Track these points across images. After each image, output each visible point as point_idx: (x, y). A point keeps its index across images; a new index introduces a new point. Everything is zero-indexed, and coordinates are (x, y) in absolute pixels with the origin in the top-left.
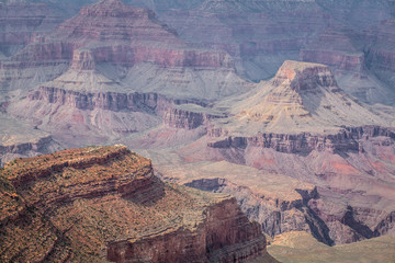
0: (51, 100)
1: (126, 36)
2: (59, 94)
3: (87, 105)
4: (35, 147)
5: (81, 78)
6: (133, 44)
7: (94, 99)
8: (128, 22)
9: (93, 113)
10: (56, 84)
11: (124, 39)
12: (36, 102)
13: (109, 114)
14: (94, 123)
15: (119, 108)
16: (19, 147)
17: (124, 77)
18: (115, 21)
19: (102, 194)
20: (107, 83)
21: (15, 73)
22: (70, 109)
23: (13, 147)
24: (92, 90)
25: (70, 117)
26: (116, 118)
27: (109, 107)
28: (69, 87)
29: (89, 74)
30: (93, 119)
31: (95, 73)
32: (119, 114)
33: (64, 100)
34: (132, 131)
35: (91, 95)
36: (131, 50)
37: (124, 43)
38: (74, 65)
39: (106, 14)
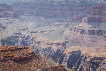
0: (74, 31)
1: (101, 14)
2: (77, 30)
3: (83, 33)
4: (62, 44)
5: (83, 25)
6: (102, 17)
7: (86, 31)
8: (102, 10)
9: (85, 36)
10: (77, 27)
11: (100, 15)
12: (71, 31)
13: (89, 36)
14: (84, 38)
15: (93, 34)
16: (57, 44)
17: (99, 26)
18: (98, 10)
19: (7, 60)
20: (91, 27)
21: (70, 23)
22: (79, 34)
23: (55, 44)
24: (86, 29)
25: (78, 36)
26: (91, 37)
27: (90, 34)
28: (79, 28)
29: (86, 24)
30: (84, 37)
31: (87, 24)
32: (92, 36)
33: (78, 31)
34: (95, 41)
35: (85, 30)
36: (102, 18)
37: (100, 16)
38: (82, 22)
39: (96, 8)
